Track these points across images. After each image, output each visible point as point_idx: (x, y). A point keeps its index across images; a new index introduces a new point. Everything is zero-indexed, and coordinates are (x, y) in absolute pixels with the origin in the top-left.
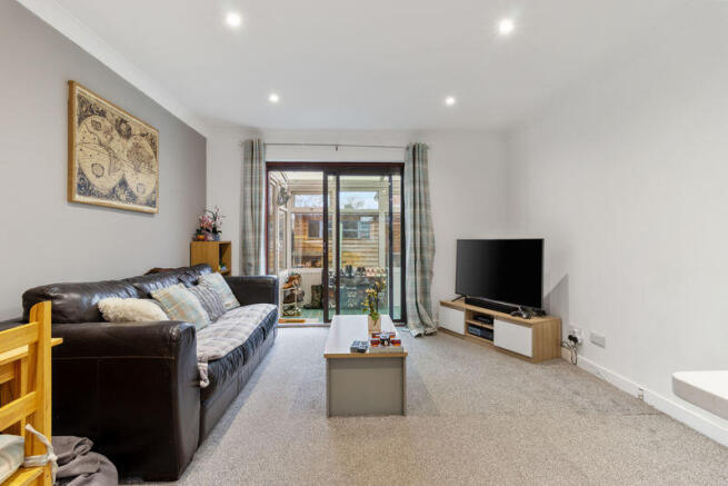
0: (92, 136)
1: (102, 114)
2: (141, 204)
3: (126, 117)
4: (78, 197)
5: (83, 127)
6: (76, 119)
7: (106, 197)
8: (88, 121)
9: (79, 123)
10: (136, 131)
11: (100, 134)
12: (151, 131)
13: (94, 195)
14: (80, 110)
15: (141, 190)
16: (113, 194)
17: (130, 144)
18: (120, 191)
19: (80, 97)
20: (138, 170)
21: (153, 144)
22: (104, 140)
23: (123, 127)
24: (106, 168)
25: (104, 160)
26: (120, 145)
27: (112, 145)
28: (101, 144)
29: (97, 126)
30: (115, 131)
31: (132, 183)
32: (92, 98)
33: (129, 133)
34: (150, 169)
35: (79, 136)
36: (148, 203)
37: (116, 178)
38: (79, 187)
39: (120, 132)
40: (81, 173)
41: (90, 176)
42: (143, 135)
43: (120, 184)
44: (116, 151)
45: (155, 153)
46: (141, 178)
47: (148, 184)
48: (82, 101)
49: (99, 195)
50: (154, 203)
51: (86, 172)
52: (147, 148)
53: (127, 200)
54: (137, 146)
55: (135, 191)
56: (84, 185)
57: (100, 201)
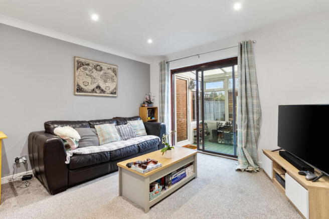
0: (83, 73)
1: (88, 65)
2: (108, 94)
3: (100, 64)
4: (77, 93)
5: (79, 70)
6: (76, 68)
7: (90, 92)
8: (81, 68)
9: (77, 69)
10: (104, 67)
11: (87, 72)
12: (112, 67)
13: (84, 92)
14: (80, 65)
15: (108, 88)
16: (93, 91)
17: (102, 73)
18: (96, 90)
19: (77, 61)
20: (105, 82)
21: (114, 71)
22: (88, 73)
23: (98, 67)
24: (90, 83)
25: (89, 80)
26: (95, 74)
27: (92, 74)
28: (87, 75)
29: (85, 69)
30: (94, 70)
31: (103, 86)
32: (83, 60)
33: (101, 69)
34: (113, 81)
35: (77, 74)
36: (112, 93)
37: (94, 86)
38: (77, 90)
39: (96, 69)
40: (78, 85)
41: (82, 86)
42: (109, 69)
43: (97, 87)
44: (94, 76)
45: (116, 75)
46: (107, 84)
47: (112, 86)
48: (79, 62)
49: (86, 92)
50: (115, 93)
51: (80, 85)
52: (111, 72)
53: (100, 93)
54: (105, 73)
55: (104, 89)
56: (79, 89)
57: (87, 94)
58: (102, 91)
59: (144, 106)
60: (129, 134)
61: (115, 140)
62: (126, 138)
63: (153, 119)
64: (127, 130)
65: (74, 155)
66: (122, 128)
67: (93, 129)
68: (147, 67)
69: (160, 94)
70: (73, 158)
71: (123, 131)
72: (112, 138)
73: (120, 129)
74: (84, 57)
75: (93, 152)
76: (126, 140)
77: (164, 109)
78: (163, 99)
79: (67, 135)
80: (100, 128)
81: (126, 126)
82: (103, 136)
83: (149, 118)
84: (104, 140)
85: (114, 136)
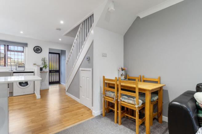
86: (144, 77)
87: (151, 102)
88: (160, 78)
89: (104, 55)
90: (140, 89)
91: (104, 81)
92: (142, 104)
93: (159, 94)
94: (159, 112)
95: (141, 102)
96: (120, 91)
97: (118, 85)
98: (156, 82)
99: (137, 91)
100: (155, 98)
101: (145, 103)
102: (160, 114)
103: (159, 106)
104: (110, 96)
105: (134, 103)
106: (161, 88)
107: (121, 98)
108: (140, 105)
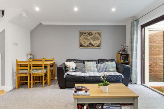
0: (83, 38)
1: (85, 33)
2: (95, 47)
3: (91, 32)
4: (80, 47)
5: (81, 37)
8: (82, 36)
10: (94, 33)
11: (85, 37)
12: (98, 32)
13: (83, 46)
14: (82, 34)
15: (95, 44)
16: (88, 46)
17: (92, 36)
18: (89, 45)
20: (94, 40)
21: (99, 34)
24: (86, 42)
25: (86, 40)
26: (89, 37)
27: (87, 38)
28: (85, 38)
29: (84, 36)
30: (88, 35)
31: (93, 43)
32: (83, 32)
33: (92, 34)
34: (98, 39)
35: (80, 38)
36: (98, 46)
37: (88, 43)
38: (81, 46)
39: (89, 35)
40: (81, 43)
41: (83, 44)
42: (96, 33)
43: (90, 44)
44: (88, 38)
45: (100, 36)
46: (95, 42)
47: (98, 42)
48: (81, 33)
49: (85, 46)
50: (100, 46)
51: (82, 43)
52: (97, 35)
53: (91, 46)
54: (94, 36)
55: (93, 44)
56: (81, 45)
57: (85, 47)
58: (93, 45)
59: (119, 53)
60: (103, 69)
61: (93, 71)
62: (101, 71)
63: (126, 62)
64: (102, 67)
65: (68, 74)
66: (100, 65)
67: (84, 64)
68: (124, 27)
69: (130, 44)
70: (67, 76)
71: (100, 67)
72: (91, 70)
73: (98, 66)
74: (83, 30)
75: (76, 75)
76: (100, 72)
77: (133, 55)
78: (132, 48)
79: (69, 65)
80: (87, 64)
81: (103, 64)
82: (87, 68)
83: (122, 61)
84: (87, 70)
85: (92, 69)
86: (45, 59)
87: (50, 70)
88: (54, 58)
89: (16, 44)
90: (45, 64)
91: (17, 63)
92: (46, 72)
93: (53, 66)
94: (54, 75)
95: (45, 71)
96: (32, 68)
97: (30, 65)
98: (52, 61)
99: (43, 66)
100: (52, 68)
101: (47, 71)
102: (54, 76)
103: (54, 72)
104: (23, 73)
105: (42, 72)
106: (54, 63)
107: (33, 72)
108: (45, 72)
